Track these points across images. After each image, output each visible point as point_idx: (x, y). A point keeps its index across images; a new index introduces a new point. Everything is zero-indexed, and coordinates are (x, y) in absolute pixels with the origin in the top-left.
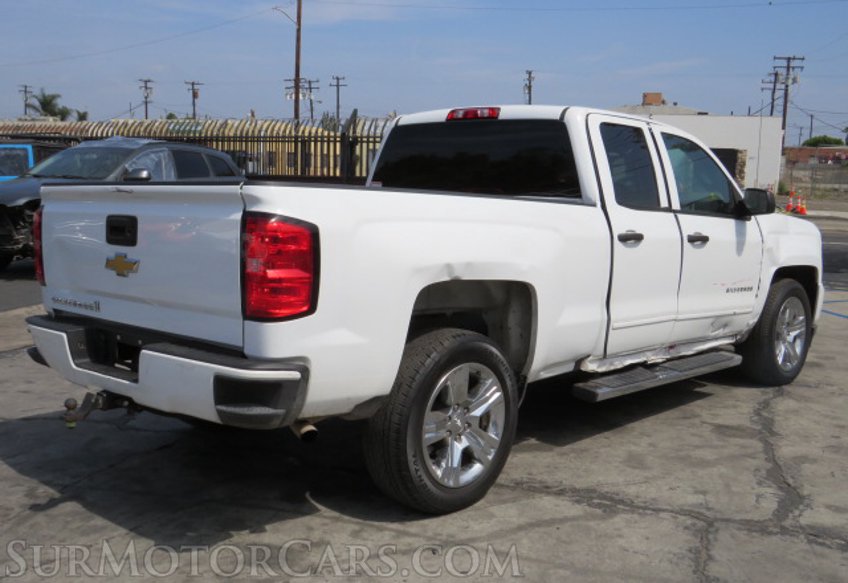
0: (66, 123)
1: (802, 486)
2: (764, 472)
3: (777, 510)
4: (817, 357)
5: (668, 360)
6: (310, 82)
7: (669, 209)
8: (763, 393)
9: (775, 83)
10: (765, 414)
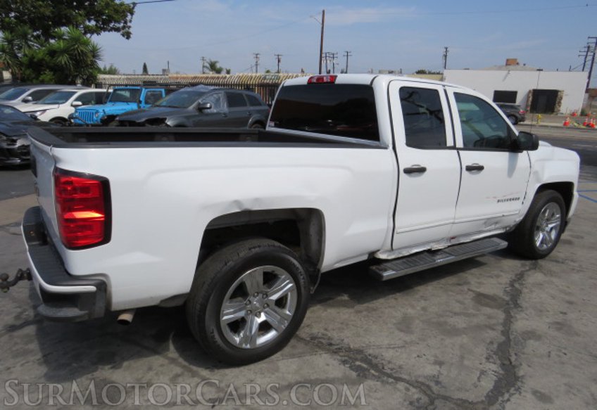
0: (220, 75)
1: (521, 364)
2: (495, 346)
3: (492, 391)
4: (572, 236)
5: (449, 246)
6: (333, 55)
7: (454, 148)
8: (523, 265)
9: (587, 52)
10: (517, 285)
